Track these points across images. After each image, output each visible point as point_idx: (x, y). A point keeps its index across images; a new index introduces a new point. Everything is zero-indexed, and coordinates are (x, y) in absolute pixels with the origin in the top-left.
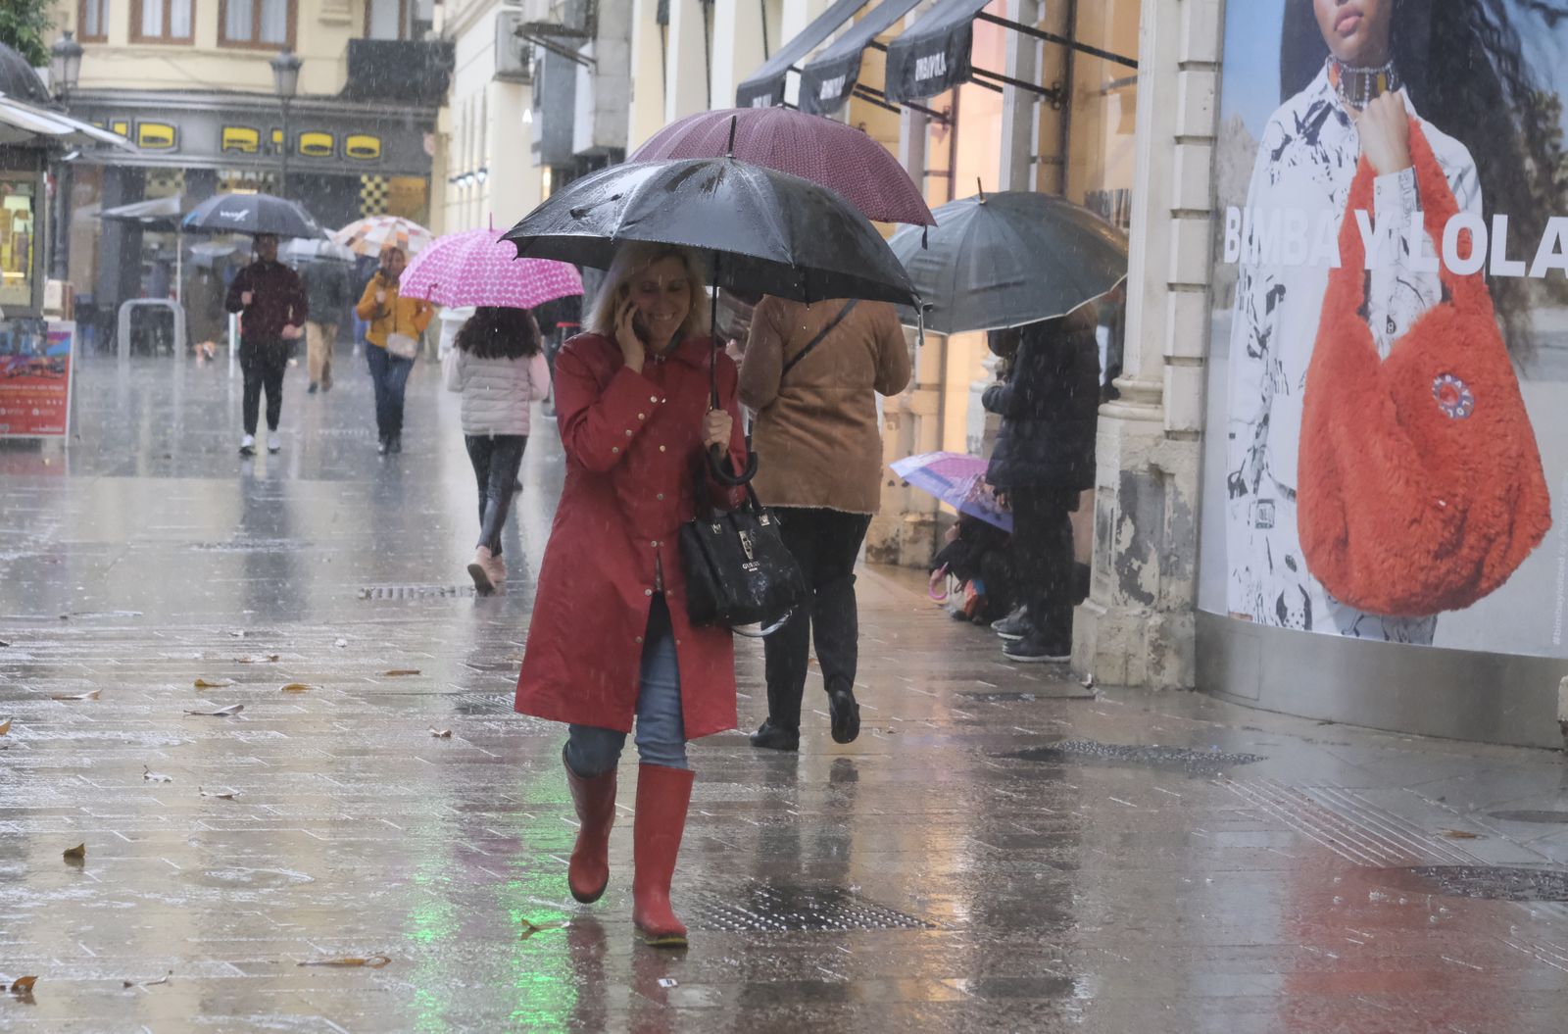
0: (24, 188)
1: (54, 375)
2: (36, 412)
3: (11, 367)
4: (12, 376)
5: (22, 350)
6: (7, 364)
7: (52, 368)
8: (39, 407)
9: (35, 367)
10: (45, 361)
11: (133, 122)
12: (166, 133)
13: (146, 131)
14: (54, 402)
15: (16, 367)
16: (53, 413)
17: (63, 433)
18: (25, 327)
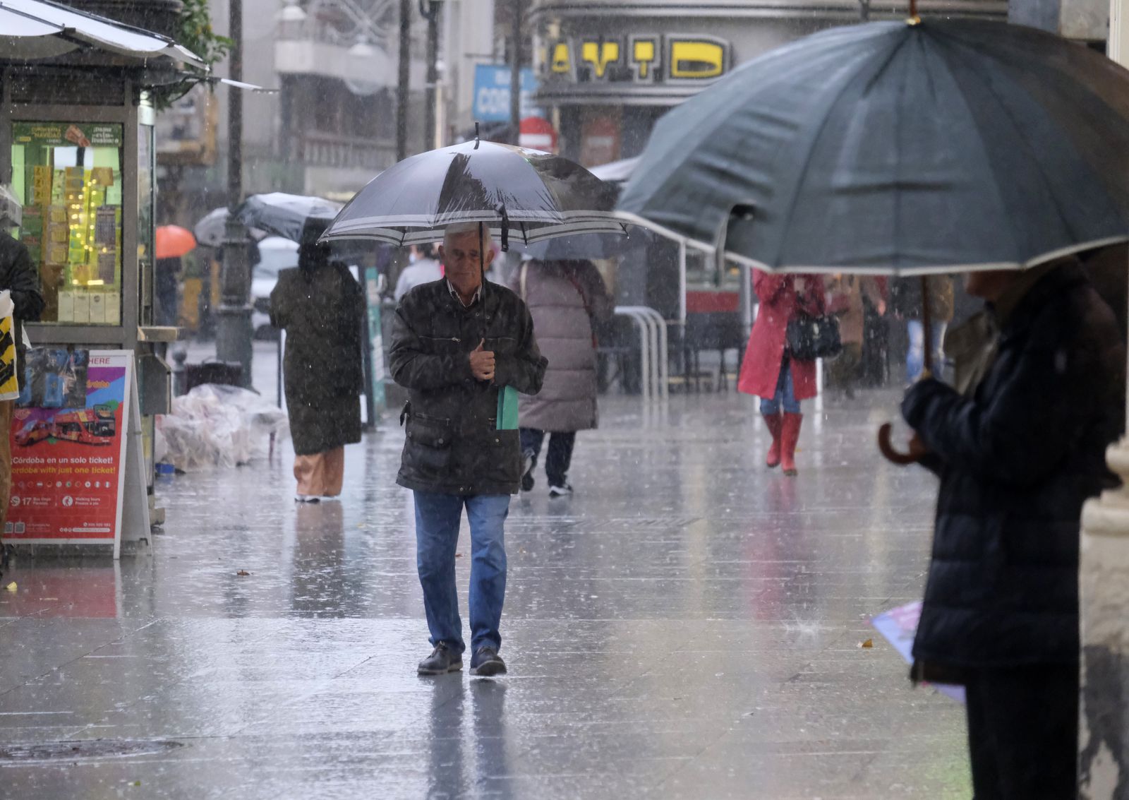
0: (104, 133)
1: (95, 440)
2: (68, 501)
3: (30, 426)
4: (31, 442)
5: (49, 400)
6: (23, 423)
7: (95, 427)
8: (73, 492)
9: (66, 427)
10: (83, 417)
11: (662, 38)
12: (711, 54)
13: (683, 52)
14: (97, 485)
15: (36, 428)
16: (95, 501)
17: (112, 535)
18: (53, 361)
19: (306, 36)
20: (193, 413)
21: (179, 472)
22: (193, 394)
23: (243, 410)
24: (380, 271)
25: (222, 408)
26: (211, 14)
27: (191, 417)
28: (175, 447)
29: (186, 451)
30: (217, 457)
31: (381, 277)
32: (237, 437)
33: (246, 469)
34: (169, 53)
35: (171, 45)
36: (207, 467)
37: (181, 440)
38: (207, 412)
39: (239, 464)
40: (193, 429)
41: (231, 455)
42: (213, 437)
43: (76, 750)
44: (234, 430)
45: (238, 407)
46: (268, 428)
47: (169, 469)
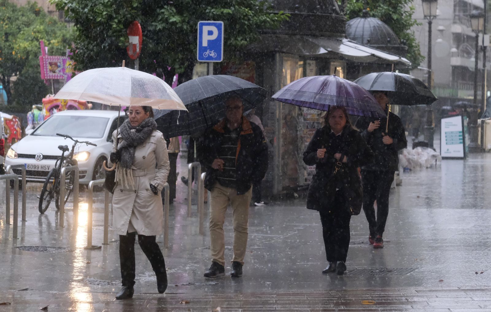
19: (458, 56)
20: (415, 154)
21: (410, 170)
22: (415, 149)
23: (429, 154)
24: (467, 117)
25: (423, 153)
26: (421, 50)
27: (414, 155)
28: (410, 163)
29: (412, 164)
30: (421, 166)
31: (467, 119)
32: (426, 161)
33: (429, 169)
34: (400, 60)
35: (400, 58)
36: (418, 169)
37: (411, 162)
38: (419, 154)
39: (427, 168)
40: (414, 158)
41: (425, 165)
42: (420, 161)
43: (362, 243)
44: (426, 159)
45: (427, 153)
46: (435, 159)
47: (408, 169)
